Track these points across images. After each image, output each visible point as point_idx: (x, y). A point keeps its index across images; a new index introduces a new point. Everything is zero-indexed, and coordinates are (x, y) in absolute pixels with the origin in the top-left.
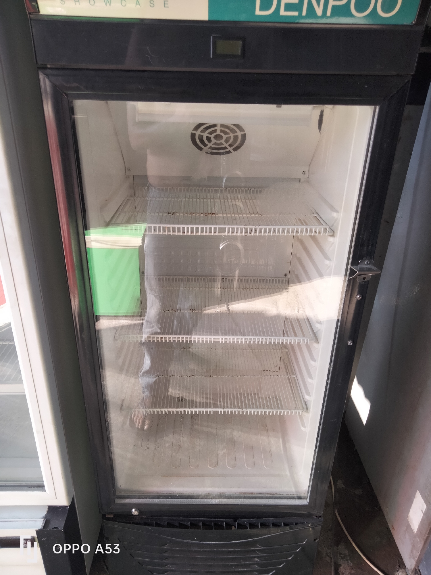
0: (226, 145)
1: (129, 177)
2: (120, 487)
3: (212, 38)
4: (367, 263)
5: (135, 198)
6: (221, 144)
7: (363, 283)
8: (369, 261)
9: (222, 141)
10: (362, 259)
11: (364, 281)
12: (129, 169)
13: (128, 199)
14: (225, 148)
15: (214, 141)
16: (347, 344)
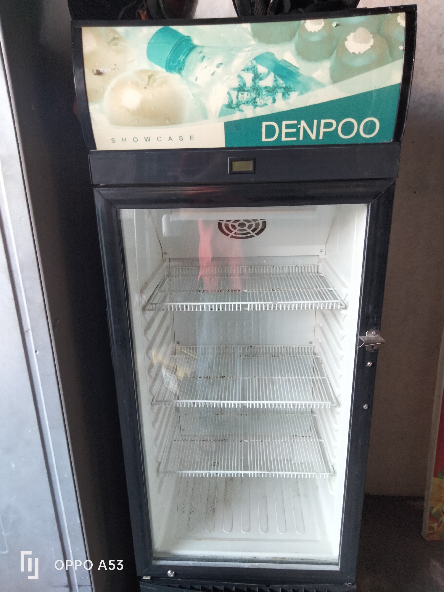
0: (250, 231)
1: (165, 260)
2: (157, 549)
3: (228, 159)
4: (374, 333)
5: (171, 278)
6: (245, 230)
7: (372, 351)
8: (376, 332)
9: (246, 228)
10: (369, 330)
11: (373, 349)
12: (166, 253)
13: (164, 279)
14: (249, 233)
15: (238, 228)
16: (363, 408)
